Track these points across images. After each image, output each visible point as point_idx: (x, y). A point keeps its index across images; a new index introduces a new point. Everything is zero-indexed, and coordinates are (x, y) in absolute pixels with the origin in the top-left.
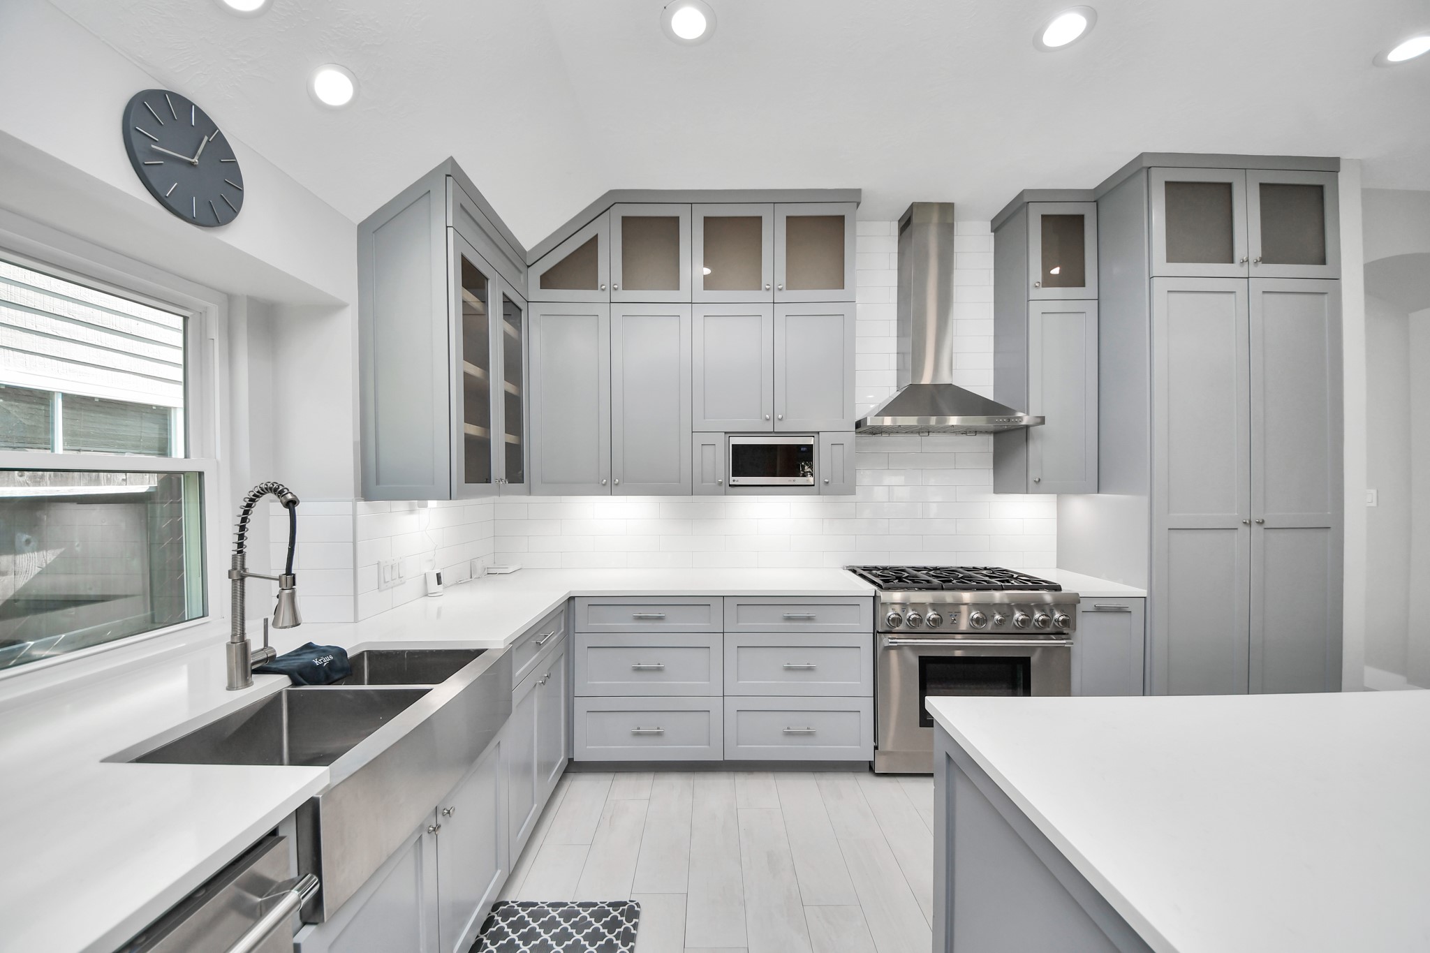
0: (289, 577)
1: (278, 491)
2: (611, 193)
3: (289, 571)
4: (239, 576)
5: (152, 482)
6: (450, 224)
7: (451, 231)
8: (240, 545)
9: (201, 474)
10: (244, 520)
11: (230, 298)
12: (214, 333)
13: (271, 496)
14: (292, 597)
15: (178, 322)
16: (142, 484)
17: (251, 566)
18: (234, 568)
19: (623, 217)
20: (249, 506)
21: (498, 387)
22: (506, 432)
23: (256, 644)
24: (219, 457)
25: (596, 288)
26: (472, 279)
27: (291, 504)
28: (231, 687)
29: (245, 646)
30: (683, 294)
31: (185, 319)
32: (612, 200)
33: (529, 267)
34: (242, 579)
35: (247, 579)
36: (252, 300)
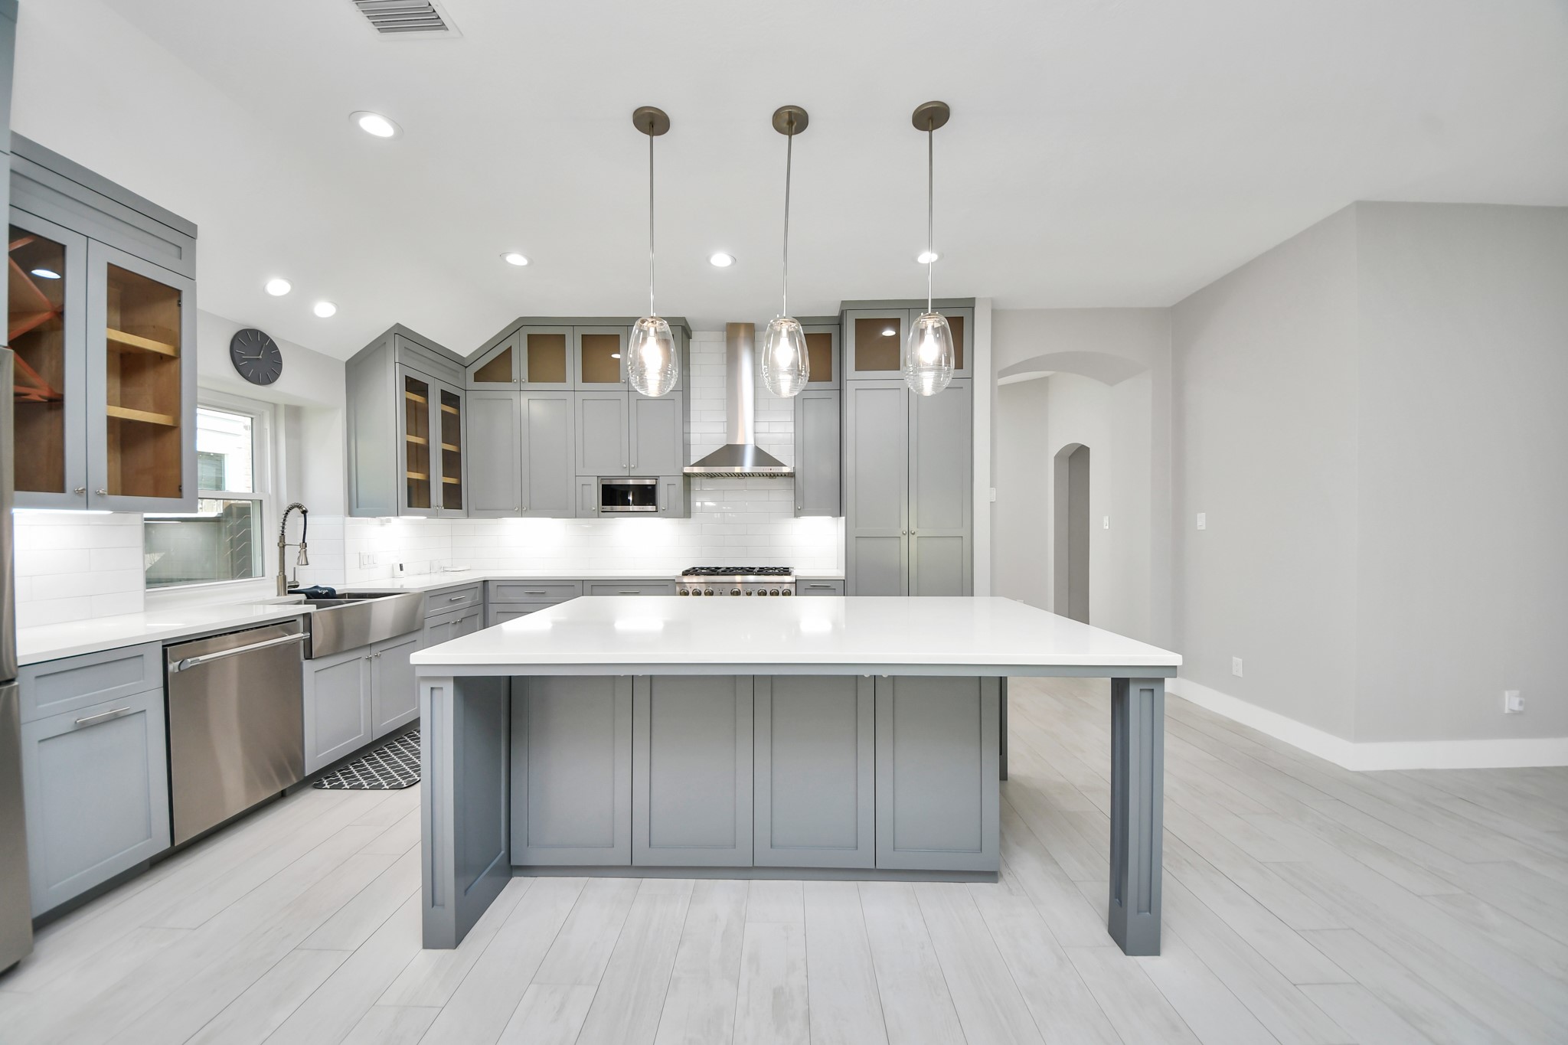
0: (304, 544)
1: (299, 507)
2: (521, 319)
3: (304, 542)
4: (282, 546)
5: (219, 510)
6: (397, 361)
7: (397, 365)
8: (283, 532)
9: (261, 501)
10: (284, 520)
11: (275, 406)
12: (267, 426)
13: (296, 509)
14: (305, 551)
15: (248, 421)
16: (212, 511)
17: (287, 542)
18: (280, 542)
19: (528, 335)
20: (287, 514)
21: (437, 447)
22: (443, 476)
23: (290, 579)
24: (270, 492)
25: (510, 381)
26: (414, 386)
27: (304, 512)
28: (278, 595)
29: (285, 578)
30: (568, 385)
31: (252, 419)
32: (521, 324)
33: (466, 367)
34: (284, 546)
35: (286, 547)
36: (286, 406)
